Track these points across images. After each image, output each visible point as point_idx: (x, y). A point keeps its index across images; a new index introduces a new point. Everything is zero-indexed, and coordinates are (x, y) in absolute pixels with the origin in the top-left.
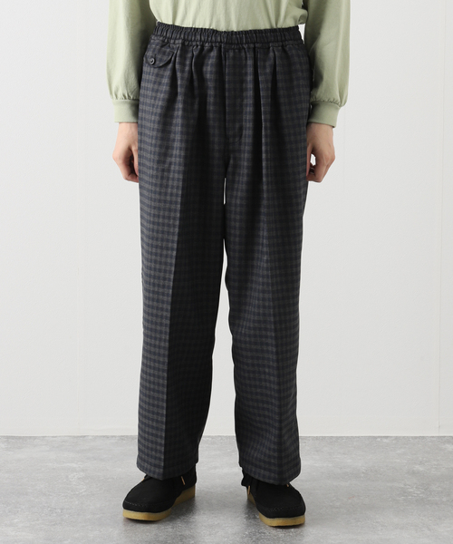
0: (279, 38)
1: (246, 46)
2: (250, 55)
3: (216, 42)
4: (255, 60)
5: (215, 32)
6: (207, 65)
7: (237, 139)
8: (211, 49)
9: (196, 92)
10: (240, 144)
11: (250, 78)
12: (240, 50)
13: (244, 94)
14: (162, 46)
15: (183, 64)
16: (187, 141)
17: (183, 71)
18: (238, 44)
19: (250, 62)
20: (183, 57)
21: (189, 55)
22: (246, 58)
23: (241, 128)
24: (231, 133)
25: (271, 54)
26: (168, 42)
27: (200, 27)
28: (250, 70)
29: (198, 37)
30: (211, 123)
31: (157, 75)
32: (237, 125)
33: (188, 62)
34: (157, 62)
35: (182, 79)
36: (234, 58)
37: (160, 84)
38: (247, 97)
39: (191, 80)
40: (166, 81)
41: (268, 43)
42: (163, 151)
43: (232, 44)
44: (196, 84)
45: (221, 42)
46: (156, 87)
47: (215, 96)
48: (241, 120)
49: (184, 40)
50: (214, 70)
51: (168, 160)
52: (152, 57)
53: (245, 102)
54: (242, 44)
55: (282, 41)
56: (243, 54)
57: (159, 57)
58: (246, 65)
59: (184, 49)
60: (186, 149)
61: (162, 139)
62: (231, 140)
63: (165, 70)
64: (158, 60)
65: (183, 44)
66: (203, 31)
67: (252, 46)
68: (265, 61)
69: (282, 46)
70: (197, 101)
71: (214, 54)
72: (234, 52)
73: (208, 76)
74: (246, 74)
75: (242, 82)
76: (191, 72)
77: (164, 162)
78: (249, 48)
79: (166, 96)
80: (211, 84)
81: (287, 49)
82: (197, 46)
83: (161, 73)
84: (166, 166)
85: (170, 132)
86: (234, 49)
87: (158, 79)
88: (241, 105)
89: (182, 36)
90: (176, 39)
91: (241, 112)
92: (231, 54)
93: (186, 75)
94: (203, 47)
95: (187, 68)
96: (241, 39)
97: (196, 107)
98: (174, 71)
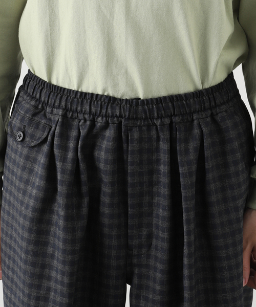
0: (207, 104)
1: (158, 122)
2: (164, 135)
3: (113, 116)
4: (172, 142)
5: (111, 100)
6: (100, 150)
7: (144, 251)
8: (106, 126)
9: (85, 189)
10: (149, 256)
11: (164, 168)
12: (149, 128)
13: (155, 189)
14: (35, 115)
15: (64, 148)
16: (72, 263)
17: (64, 160)
18: (146, 118)
19: (164, 146)
20: (64, 136)
21: (74, 133)
22: (158, 138)
23: (150, 236)
24: (135, 242)
25: (196, 131)
26: (43, 108)
27: (90, 91)
28: (164, 157)
29: (87, 107)
30: (106, 231)
31: (27, 158)
32: (145, 232)
33: (71, 145)
34: (27, 139)
35: (63, 172)
36: (141, 140)
37: (31, 171)
38: (159, 194)
39: (76, 172)
40: (39, 169)
41: (191, 114)
42: (37, 270)
43: (137, 119)
44: (84, 177)
45: (121, 116)
46: (25, 175)
47: (112, 195)
48: (150, 225)
49: (66, 110)
50: (110, 157)
51: (45, 283)
52: (19, 129)
53: (156, 200)
54: (152, 118)
55: (211, 108)
56: (154, 133)
57: (30, 131)
58: (158, 149)
59: (66, 124)
60: (71, 274)
61: (36, 254)
62: (135, 251)
63: (38, 152)
64: (28, 135)
65: (64, 116)
66: (93, 97)
67: (167, 121)
68: (186, 141)
69: (212, 116)
70: (86, 201)
71: (110, 133)
72: (141, 130)
73: (102, 166)
74: (158, 161)
75: (152, 172)
76: (76, 161)
77: (39, 287)
78: (163, 125)
79: (41, 195)
80: (106, 178)
81: (218, 118)
82: (85, 120)
83: (33, 155)
84: (43, 292)
85: (46, 244)
86: (140, 127)
87: (29, 164)
88: (151, 205)
89: (63, 103)
90: (53, 106)
91: (150, 214)
92: (136, 134)
93: (69, 166)
94: (93, 122)
95: (70, 155)
96: (151, 111)
97: (85, 210)
98: (51, 157)
